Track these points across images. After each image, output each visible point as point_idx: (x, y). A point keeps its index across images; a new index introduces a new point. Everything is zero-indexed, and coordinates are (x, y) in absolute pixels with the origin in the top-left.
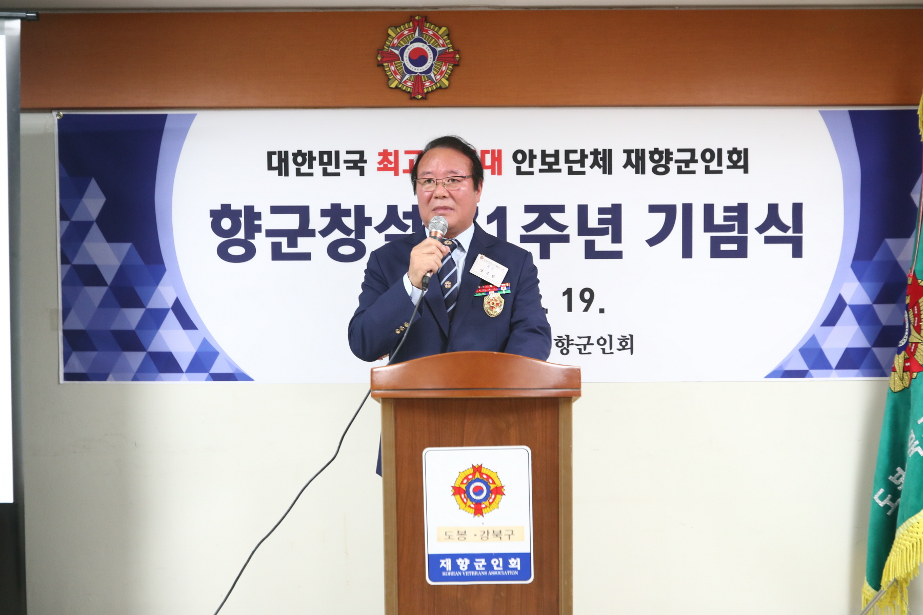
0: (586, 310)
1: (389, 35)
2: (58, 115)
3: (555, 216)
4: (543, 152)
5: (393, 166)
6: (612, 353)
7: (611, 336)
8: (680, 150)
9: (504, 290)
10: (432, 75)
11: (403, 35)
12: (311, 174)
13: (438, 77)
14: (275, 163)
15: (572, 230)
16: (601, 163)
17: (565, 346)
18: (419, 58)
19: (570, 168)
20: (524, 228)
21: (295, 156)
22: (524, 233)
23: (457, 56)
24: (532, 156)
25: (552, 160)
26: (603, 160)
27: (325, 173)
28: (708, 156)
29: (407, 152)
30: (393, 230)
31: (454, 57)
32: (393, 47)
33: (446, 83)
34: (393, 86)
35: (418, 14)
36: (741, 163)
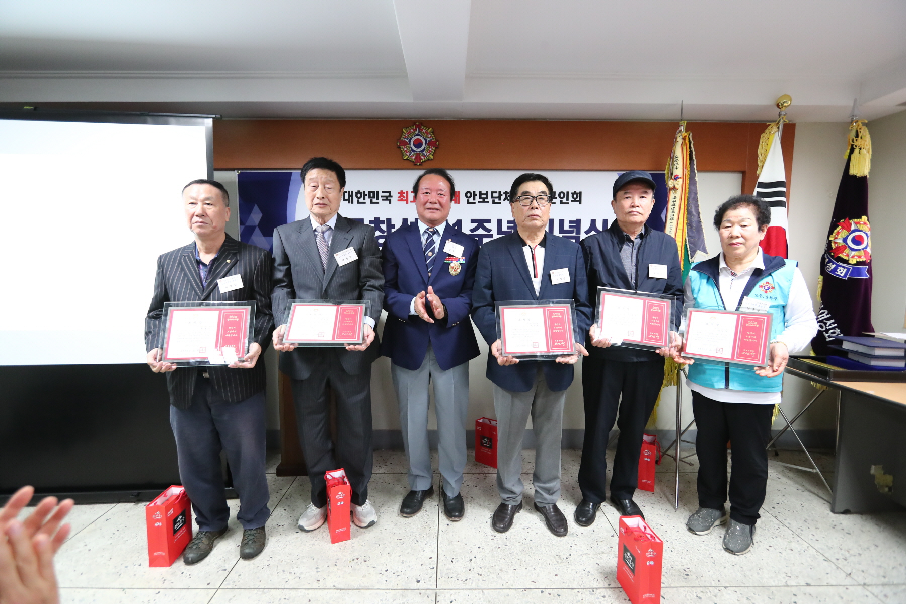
1: (403, 132)
2: (238, 172)
3: (486, 225)
4: (480, 192)
5: (405, 199)
9: (462, 261)
10: (425, 153)
11: (410, 132)
12: (365, 203)
13: (428, 154)
14: (347, 197)
15: (494, 232)
18: (418, 144)
19: (493, 201)
20: (471, 230)
21: (357, 193)
23: (438, 143)
24: (475, 195)
25: (484, 196)
27: (372, 202)
28: (562, 195)
31: (436, 144)
32: (405, 138)
33: (432, 157)
34: (405, 158)
35: (418, 121)
36: (578, 199)
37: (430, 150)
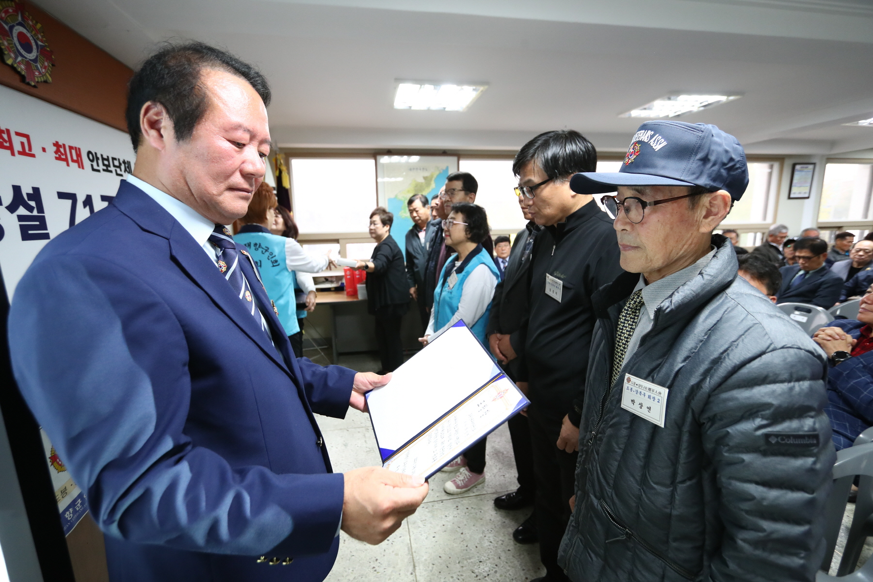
4: (101, 156)
5: (8, 145)
10: (39, 66)
11: (8, 11)
18: (25, 44)
25: (107, 163)
26: (127, 167)
29: (17, 134)
30: (22, 211)
31: (51, 56)
32: (2, 19)
33: (50, 79)
34: (9, 63)
37: (46, 64)
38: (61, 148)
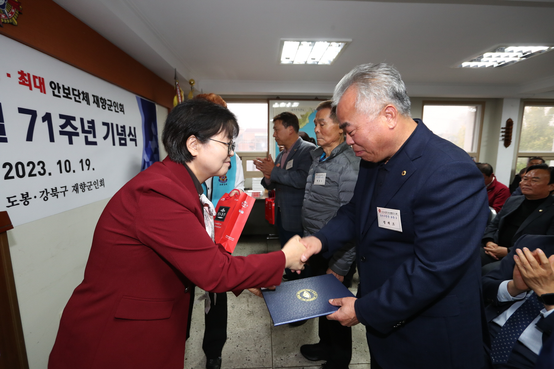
0: (88, 169)
3: (72, 122)
4: (63, 86)
6: (98, 188)
7: (97, 180)
8: (108, 100)
15: (79, 130)
16: (86, 99)
17: (84, 188)
19: (75, 98)
20: (61, 126)
22: (61, 130)
25: (67, 92)
26: (86, 97)
28: (115, 105)
31: (20, 7)
33: (16, 22)
36: (122, 110)
37: (13, 11)
38: (26, 76)
